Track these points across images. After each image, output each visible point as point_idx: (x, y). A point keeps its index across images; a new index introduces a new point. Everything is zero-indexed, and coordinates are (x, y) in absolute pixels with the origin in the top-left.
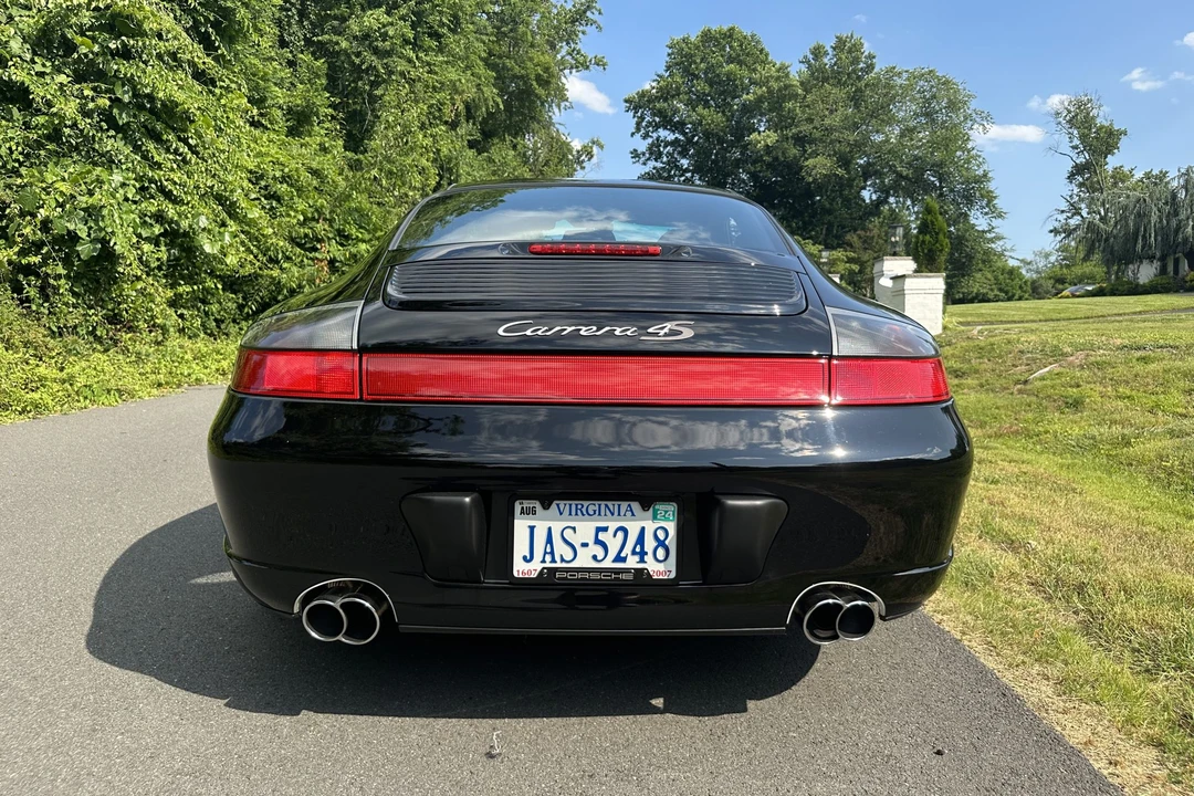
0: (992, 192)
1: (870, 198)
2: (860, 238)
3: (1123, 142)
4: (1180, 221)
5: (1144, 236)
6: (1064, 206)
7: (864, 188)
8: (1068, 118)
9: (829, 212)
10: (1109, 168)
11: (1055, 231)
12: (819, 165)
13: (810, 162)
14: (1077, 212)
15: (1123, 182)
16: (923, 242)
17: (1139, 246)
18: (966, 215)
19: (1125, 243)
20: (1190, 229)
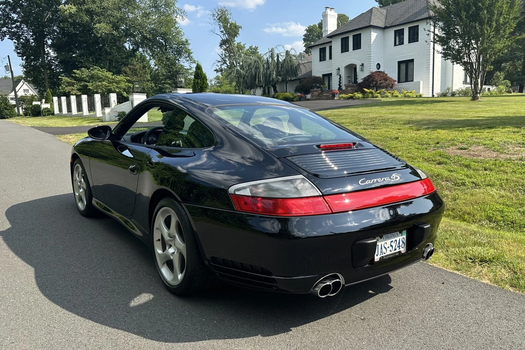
0: (190, 50)
1: (129, 47)
2: (130, 69)
3: (240, 31)
5: (258, 77)
6: (220, 59)
7: (126, 42)
8: (218, 17)
9: (110, 54)
10: (236, 43)
11: (217, 71)
12: (102, 28)
13: (97, 25)
14: (225, 62)
15: (242, 50)
17: (257, 81)
18: (179, 60)
19: (251, 80)
20: (274, 75)
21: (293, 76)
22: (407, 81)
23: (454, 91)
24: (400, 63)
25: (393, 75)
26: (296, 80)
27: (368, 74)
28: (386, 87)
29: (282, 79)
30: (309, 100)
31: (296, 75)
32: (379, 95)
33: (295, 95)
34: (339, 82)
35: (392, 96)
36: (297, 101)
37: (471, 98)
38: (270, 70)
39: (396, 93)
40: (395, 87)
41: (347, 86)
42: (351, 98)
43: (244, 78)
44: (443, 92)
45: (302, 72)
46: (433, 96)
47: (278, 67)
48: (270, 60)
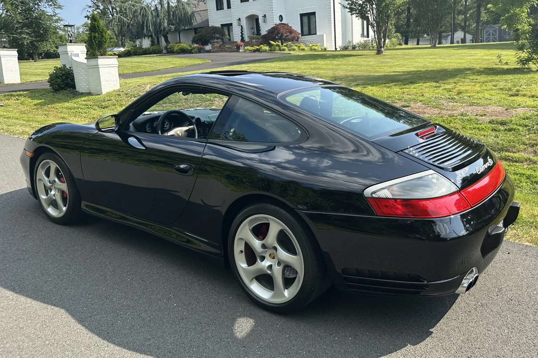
4: (160, 19)
5: (146, 26)
6: (91, 4)
11: (87, 17)
14: (98, 7)
16: (95, 37)
17: (145, 30)
18: (39, 5)
19: (138, 28)
20: (166, 24)
21: (187, 26)
22: (310, 34)
23: (354, 44)
24: (302, 15)
25: (297, 27)
26: (191, 29)
27: (273, 26)
28: (292, 40)
29: (175, 28)
30: (209, 51)
31: (191, 24)
32: (286, 48)
33: (193, 46)
34: (241, 33)
35: (299, 49)
36: (196, 53)
37: (376, 51)
38: (160, 18)
39: (303, 46)
40: (300, 40)
41: (251, 38)
42: (258, 50)
43: (128, 26)
44: (344, 45)
45: (198, 21)
46: (336, 49)
47: (169, 15)
48: (159, 7)
